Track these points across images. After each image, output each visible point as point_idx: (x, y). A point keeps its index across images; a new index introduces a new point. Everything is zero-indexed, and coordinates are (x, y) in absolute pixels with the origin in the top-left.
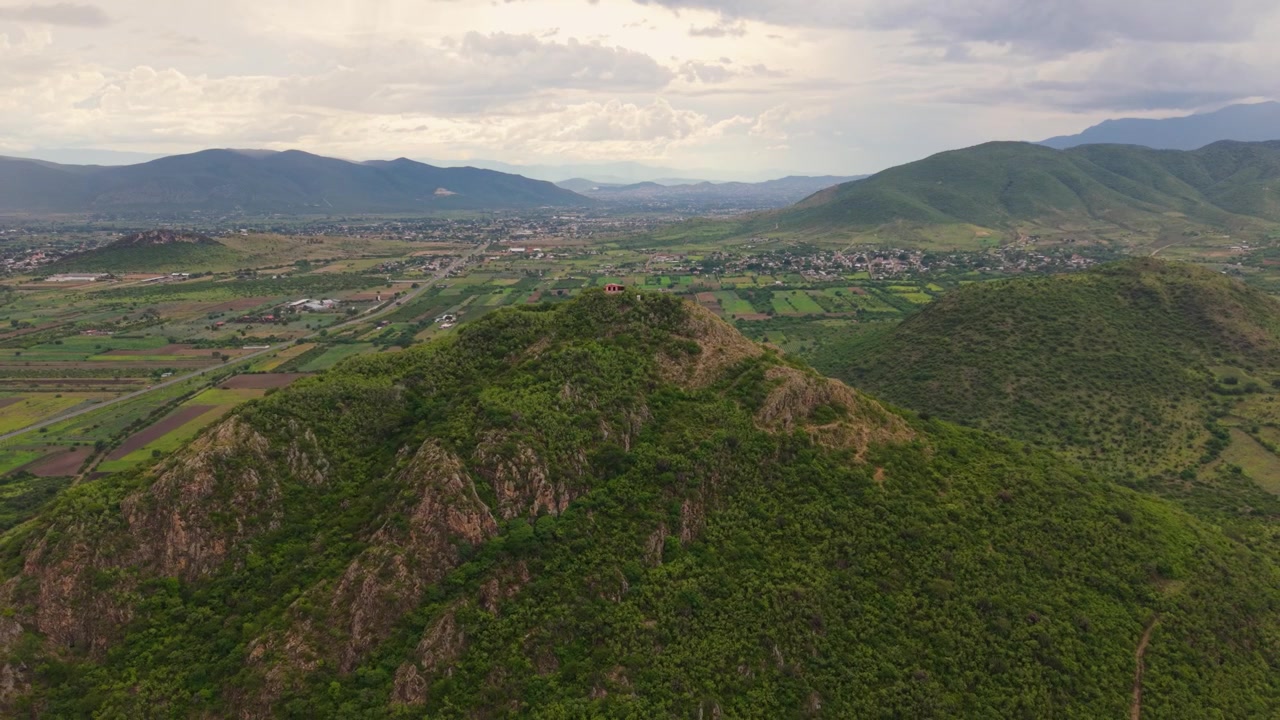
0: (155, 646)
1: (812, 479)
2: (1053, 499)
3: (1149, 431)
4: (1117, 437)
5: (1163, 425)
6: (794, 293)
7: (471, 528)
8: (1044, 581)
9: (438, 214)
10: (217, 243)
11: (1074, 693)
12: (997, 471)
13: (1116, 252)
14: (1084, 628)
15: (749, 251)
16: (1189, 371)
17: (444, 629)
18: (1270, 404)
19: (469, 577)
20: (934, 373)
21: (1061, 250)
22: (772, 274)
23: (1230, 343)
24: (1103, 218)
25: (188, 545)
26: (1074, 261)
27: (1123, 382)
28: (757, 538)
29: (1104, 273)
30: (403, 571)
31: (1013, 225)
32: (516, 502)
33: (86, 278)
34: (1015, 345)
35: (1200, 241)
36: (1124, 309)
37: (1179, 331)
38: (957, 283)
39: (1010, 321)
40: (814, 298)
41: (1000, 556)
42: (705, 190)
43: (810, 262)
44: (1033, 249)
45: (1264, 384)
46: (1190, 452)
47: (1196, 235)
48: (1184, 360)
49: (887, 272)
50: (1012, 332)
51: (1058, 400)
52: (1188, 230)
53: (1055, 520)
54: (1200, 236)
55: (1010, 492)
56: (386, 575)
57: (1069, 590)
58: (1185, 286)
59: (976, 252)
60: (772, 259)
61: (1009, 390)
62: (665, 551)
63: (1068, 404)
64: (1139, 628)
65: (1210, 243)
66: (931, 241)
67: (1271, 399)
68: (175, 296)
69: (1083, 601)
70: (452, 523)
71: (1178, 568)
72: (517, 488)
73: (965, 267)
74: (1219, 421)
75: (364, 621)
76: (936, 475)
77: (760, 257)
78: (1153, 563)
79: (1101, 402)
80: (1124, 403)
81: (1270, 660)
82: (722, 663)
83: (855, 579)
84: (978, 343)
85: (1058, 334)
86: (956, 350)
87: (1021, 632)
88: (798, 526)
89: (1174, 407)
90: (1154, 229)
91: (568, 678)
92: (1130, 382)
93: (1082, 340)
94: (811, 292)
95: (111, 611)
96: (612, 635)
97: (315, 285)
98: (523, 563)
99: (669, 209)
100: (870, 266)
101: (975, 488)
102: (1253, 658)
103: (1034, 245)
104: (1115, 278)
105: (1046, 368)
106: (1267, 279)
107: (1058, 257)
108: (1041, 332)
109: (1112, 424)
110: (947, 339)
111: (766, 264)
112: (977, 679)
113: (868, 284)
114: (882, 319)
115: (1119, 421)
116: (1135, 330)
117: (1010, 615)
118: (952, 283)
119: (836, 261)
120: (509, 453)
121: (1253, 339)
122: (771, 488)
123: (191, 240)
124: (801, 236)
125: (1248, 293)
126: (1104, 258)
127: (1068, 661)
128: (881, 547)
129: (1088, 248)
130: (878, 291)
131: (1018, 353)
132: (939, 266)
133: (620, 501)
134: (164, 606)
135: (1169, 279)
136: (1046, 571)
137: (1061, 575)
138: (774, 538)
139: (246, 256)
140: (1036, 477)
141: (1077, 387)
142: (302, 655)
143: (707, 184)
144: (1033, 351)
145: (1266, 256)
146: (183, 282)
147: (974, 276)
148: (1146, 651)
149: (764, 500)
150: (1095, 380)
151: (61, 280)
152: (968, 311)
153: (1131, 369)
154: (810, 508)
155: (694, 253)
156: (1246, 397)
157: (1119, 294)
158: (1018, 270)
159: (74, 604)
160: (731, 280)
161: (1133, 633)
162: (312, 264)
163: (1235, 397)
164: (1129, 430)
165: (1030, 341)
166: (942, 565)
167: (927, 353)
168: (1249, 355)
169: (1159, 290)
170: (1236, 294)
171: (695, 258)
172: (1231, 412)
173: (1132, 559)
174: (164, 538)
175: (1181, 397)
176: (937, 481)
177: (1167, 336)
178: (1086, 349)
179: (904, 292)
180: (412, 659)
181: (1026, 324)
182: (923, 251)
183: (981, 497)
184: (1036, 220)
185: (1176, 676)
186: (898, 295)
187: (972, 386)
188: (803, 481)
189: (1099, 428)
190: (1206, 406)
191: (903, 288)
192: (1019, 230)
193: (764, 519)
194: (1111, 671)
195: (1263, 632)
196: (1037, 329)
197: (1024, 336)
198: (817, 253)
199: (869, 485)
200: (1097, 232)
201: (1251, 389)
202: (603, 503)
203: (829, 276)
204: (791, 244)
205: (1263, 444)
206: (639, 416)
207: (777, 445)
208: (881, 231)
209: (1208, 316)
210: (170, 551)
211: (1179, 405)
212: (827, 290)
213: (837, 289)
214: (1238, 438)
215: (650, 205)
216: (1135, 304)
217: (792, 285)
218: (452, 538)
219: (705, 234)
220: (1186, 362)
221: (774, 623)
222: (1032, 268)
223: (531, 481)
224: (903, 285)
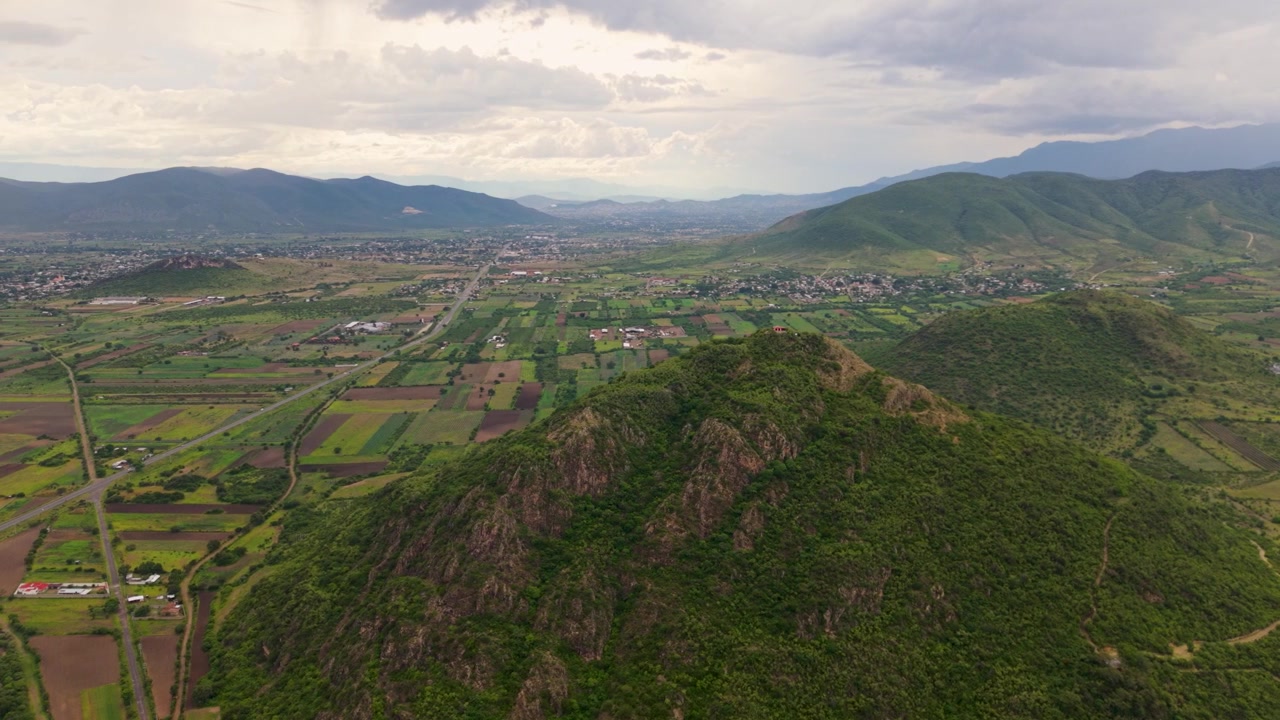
0: (590, 529)
1: (921, 442)
2: (1053, 454)
3: (1099, 424)
4: (1076, 429)
5: (1109, 420)
6: (789, 315)
7: (752, 464)
8: (1053, 495)
9: (410, 233)
10: (240, 267)
11: (1074, 547)
12: (1020, 438)
13: (1061, 277)
14: (1077, 518)
15: (736, 275)
16: (1127, 381)
17: (753, 514)
18: (1186, 404)
19: (759, 489)
20: (934, 383)
21: (1013, 274)
22: (764, 297)
23: (1157, 358)
24: (1048, 244)
25: (588, 478)
26: (1026, 285)
27: (1078, 389)
28: (900, 472)
29: (1058, 302)
30: (721, 487)
31: (970, 251)
32: (771, 452)
33: (129, 302)
34: (995, 361)
35: (1132, 266)
36: (1076, 332)
37: (1119, 349)
38: (927, 306)
39: (990, 342)
40: (808, 320)
41: (1029, 482)
42: (662, 207)
43: (794, 285)
44: (989, 274)
45: (1182, 390)
46: (1129, 439)
47: (1129, 261)
48: (1122, 372)
49: (865, 296)
50: (992, 351)
51: (1031, 402)
52: (1122, 256)
53: (1056, 465)
54: (1132, 262)
55: (1029, 450)
56: (712, 489)
57: (1067, 500)
58: (1121, 314)
59: (940, 277)
60: (760, 283)
61: (994, 395)
62: (856, 478)
63: (1039, 406)
64: (1105, 519)
65: (1141, 268)
66: (899, 267)
67: (1187, 401)
68: (231, 319)
69: (1075, 505)
70: (742, 462)
71: (1125, 492)
72: (772, 444)
73: (932, 290)
74: (1149, 417)
75: (706, 512)
76: (986, 440)
77: (748, 281)
78: (1112, 488)
79: (1063, 404)
80: (1080, 404)
81: (1176, 539)
82: (900, 529)
83: (957, 492)
84: (966, 360)
85: (1028, 352)
86: (950, 364)
87: (1045, 518)
88: (920, 466)
89: (1116, 407)
90: (1093, 255)
91: (824, 536)
92: (1083, 388)
93: (1046, 357)
94: (803, 314)
95: (561, 512)
96: (842, 516)
97: (355, 308)
98: (785, 482)
99: (633, 229)
100: (849, 290)
101: (1009, 448)
102: (1167, 537)
103: (989, 270)
104: (1068, 307)
105: (1021, 379)
106: (1189, 302)
107: (1011, 282)
108: (1014, 350)
109: (1071, 419)
110: (941, 356)
111: (755, 287)
112: (1026, 539)
113: (851, 307)
114: (872, 339)
115: (1077, 418)
116: (1085, 349)
117: (1038, 510)
118: (923, 305)
119: (817, 285)
120: (764, 426)
121: (1174, 355)
122: (902, 447)
123: (217, 265)
124: (781, 261)
125: (1170, 318)
126: (1051, 283)
127: (1070, 531)
128: (966, 477)
129: (1035, 273)
130: (861, 313)
131: (998, 367)
132: (909, 290)
133: (825, 452)
134: (586, 509)
135: (1109, 307)
136: (1054, 490)
137: (1062, 492)
138: (909, 472)
139: (269, 280)
140: (1042, 442)
141: (1044, 392)
142: (677, 530)
143: (663, 202)
144: (1010, 365)
145: (1189, 280)
146: (222, 305)
147: (941, 299)
148: (1109, 530)
149: (899, 453)
150: (1057, 387)
151: (105, 303)
152: (956, 334)
153: (1084, 379)
154: (923, 457)
155: (686, 276)
156: (1169, 400)
157: (1072, 319)
158: (978, 294)
159: (540, 509)
160: (729, 303)
161: (1102, 522)
162: (334, 287)
163: (1160, 400)
164: (1084, 424)
165: (1006, 357)
166: (1000, 486)
167: (926, 367)
168: (1171, 368)
169: (1102, 316)
170: (1162, 320)
171: (690, 282)
172: (1158, 410)
173: (1099, 485)
174: (576, 474)
175: (1121, 399)
176: (987, 444)
177: (1109, 353)
178: (1049, 364)
179: (883, 314)
180: (741, 529)
181: (1002, 344)
182: (893, 277)
183: (1013, 452)
184: (988, 246)
185: (1126, 541)
186: (879, 317)
187: (965, 392)
188: (917, 443)
189: (1063, 422)
190: (1139, 406)
191: (881, 311)
192: (975, 256)
193: (903, 463)
194: (1092, 538)
195: (1173, 525)
196: (1010, 348)
197: (1001, 354)
198: (799, 277)
199: (953, 445)
200: (1043, 258)
201: (1172, 393)
202: (817, 453)
203: (815, 300)
204: (773, 268)
205: (1180, 433)
206: (820, 407)
207: (900, 423)
208: (853, 257)
209: (1140, 337)
210: (579, 481)
211: (1120, 405)
212: (817, 312)
213: (826, 312)
214: (1163, 428)
215: (614, 224)
216: (1084, 327)
217: (785, 307)
218: (742, 470)
219: (690, 258)
220: (1124, 373)
221: (921, 511)
222: (990, 291)
223: (778, 441)
224: (881, 307)
